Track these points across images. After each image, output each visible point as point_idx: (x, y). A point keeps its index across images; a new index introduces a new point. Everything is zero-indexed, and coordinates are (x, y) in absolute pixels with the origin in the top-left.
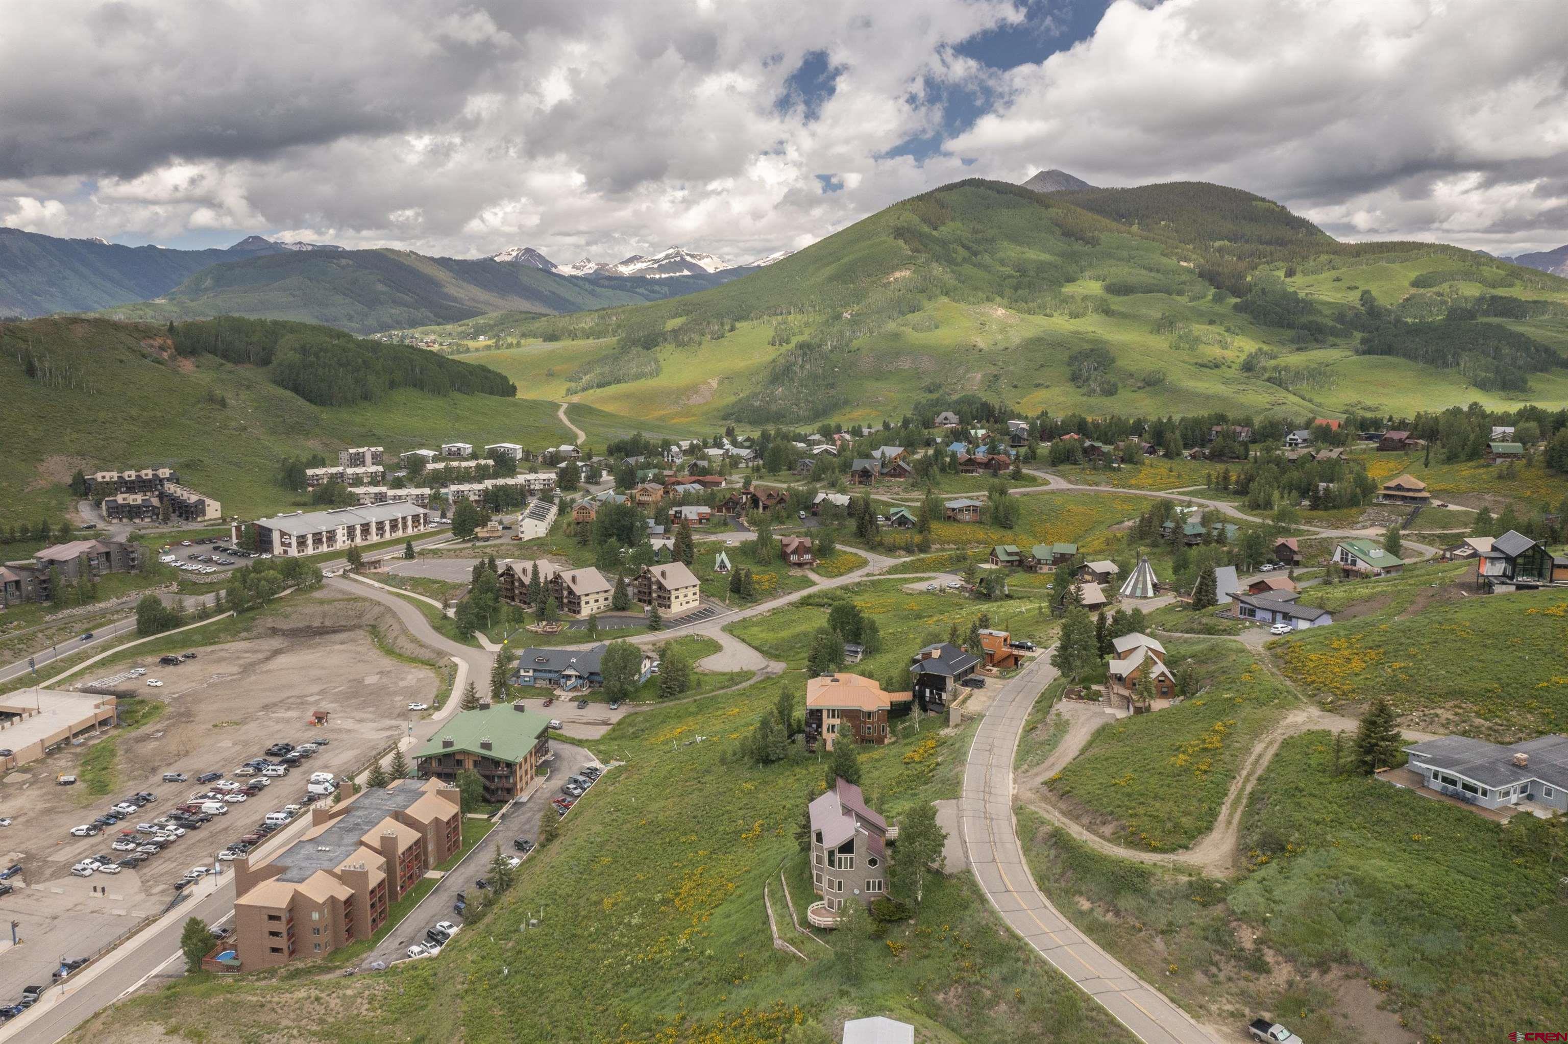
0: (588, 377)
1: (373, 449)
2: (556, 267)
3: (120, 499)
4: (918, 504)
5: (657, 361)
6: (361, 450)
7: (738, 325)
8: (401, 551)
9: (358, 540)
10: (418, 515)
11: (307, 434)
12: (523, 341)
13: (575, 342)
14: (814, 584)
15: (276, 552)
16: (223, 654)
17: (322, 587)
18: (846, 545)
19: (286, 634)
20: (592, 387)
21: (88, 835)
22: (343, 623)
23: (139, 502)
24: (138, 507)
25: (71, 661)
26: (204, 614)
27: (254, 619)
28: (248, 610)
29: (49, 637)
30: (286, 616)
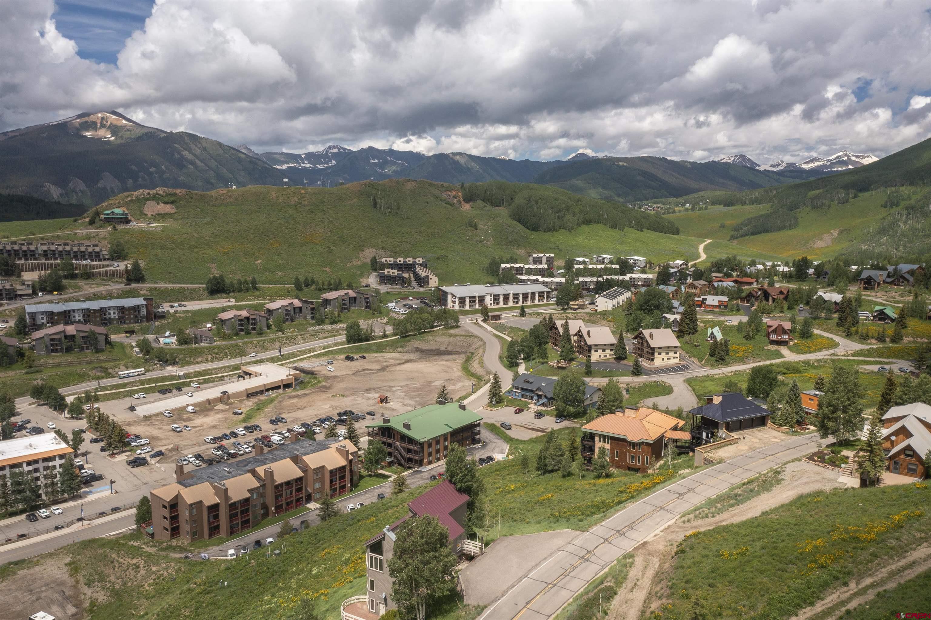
0: (745, 228)
1: (547, 255)
2: (759, 166)
3: (386, 272)
4: (901, 305)
5: (796, 219)
6: (540, 255)
7: (860, 194)
8: (517, 313)
9: (501, 305)
10: (543, 292)
11: (518, 246)
12: (709, 207)
13: (745, 207)
14: (782, 356)
15: (449, 307)
16: (381, 359)
17: (457, 327)
18: (827, 332)
19: (422, 351)
20: (748, 235)
21: (210, 443)
22: (458, 350)
23: (396, 274)
24: (395, 277)
25: (304, 352)
26: (385, 336)
27: (409, 341)
28: (408, 336)
29: (304, 339)
30: (427, 342)
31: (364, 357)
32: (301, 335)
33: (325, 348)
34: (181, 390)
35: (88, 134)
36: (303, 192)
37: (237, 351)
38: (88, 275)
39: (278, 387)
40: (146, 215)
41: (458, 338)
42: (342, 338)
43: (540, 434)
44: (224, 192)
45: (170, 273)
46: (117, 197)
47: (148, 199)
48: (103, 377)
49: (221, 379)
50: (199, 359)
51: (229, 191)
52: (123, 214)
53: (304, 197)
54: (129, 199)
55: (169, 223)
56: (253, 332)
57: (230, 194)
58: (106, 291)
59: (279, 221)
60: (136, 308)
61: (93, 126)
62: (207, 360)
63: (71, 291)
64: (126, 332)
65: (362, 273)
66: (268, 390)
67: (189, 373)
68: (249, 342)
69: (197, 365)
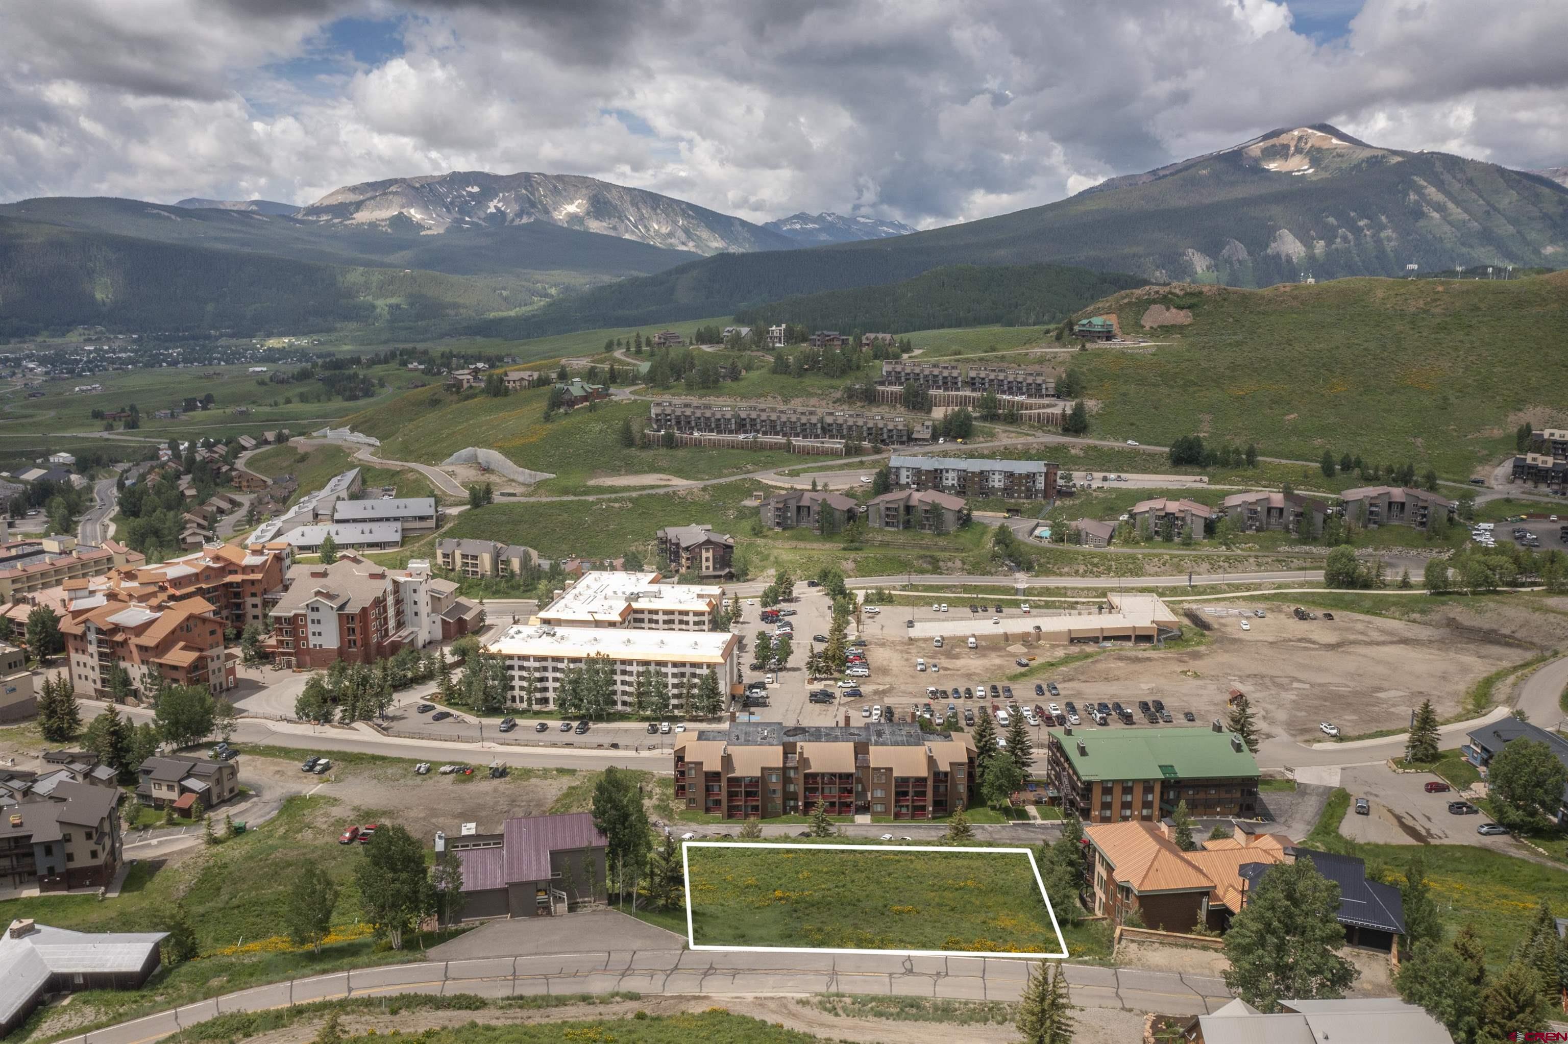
3: (1533, 457)
16: (1359, 626)
19: (1459, 628)
23: (1550, 465)
24: (1547, 470)
25: (1238, 588)
26: (1405, 584)
27: (1444, 603)
28: (1450, 593)
29: (1259, 565)
30: (1479, 612)
31: (1329, 617)
32: (1256, 557)
33: (1279, 587)
34: (1001, 611)
35: (1273, 166)
36: (1440, 289)
37: (1130, 566)
38: (1012, 418)
39: (1127, 638)
40: (1143, 327)
41: (1551, 617)
42: (1319, 576)
43: (1410, 841)
44: (1288, 289)
45: (1132, 424)
46: (1109, 298)
47: (1154, 302)
48: (927, 572)
49: (1073, 606)
50: (1066, 569)
51: (1296, 288)
52: (1102, 326)
53: (1436, 300)
54: (1126, 301)
55: (1174, 342)
56: (1176, 539)
57: (1296, 292)
58: (1023, 444)
59: (1366, 345)
60: (1031, 476)
61: (1282, 152)
62: (1077, 572)
63: (981, 439)
64: (1008, 511)
65: (1490, 455)
66: (1106, 638)
67: (1033, 588)
68: (1155, 555)
69: (1059, 578)
